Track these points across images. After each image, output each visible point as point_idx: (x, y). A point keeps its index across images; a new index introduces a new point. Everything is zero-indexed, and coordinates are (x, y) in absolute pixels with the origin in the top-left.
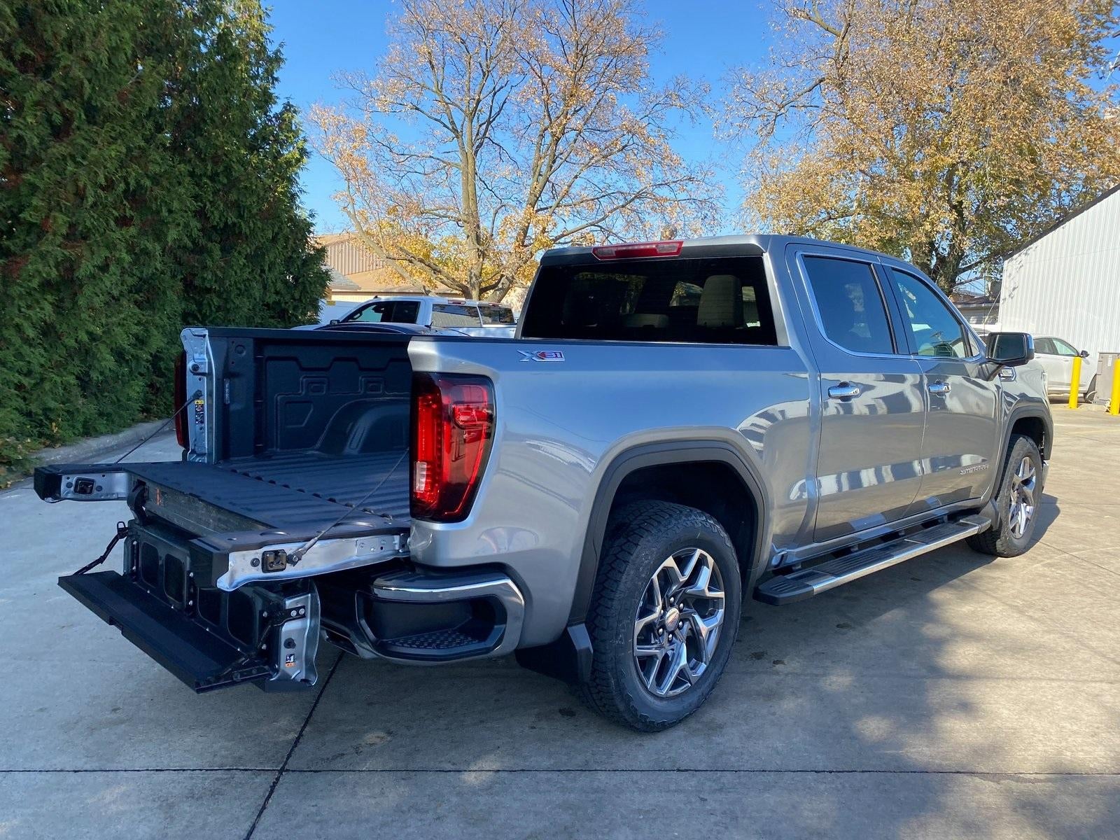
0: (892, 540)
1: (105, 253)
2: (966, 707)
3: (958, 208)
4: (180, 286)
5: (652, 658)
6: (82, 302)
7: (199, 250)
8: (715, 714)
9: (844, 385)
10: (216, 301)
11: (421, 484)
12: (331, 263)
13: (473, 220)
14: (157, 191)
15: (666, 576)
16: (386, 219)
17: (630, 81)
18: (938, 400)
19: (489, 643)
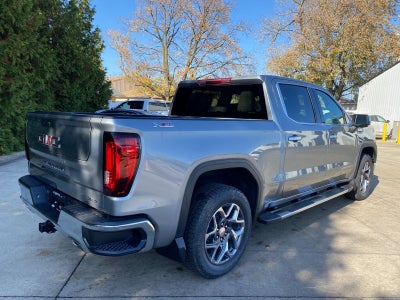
0: (315, 195)
1: (20, 83)
2: (341, 266)
3: (343, 68)
4: (53, 95)
5: (213, 249)
6: (12, 101)
7: (61, 82)
8: (240, 270)
9: (295, 136)
10: (68, 101)
11: (107, 180)
12: (113, 87)
13: (166, 72)
14: (42, 59)
15: (219, 216)
16: (135, 71)
17: (224, 21)
18: (334, 141)
19: (138, 248)
